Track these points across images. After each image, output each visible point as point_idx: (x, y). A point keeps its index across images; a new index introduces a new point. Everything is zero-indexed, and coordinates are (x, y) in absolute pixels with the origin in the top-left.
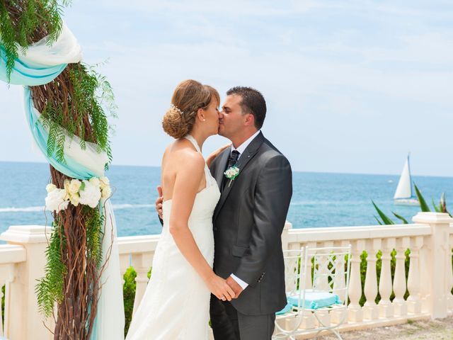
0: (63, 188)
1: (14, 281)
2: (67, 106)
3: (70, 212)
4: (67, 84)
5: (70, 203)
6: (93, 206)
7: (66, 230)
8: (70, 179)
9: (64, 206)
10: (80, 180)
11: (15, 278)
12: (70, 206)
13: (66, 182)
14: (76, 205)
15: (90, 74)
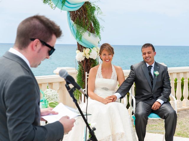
0: (83, 52)
1: (60, 89)
2: (84, 19)
3: (85, 61)
4: (84, 10)
5: (85, 58)
6: (94, 59)
7: (84, 69)
8: (85, 48)
9: (83, 59)
10: (89, 48)
11: (60, 88)
12: (86, 59)
13: (84, 50)
14: (88, 58)
15: (93, 6)
